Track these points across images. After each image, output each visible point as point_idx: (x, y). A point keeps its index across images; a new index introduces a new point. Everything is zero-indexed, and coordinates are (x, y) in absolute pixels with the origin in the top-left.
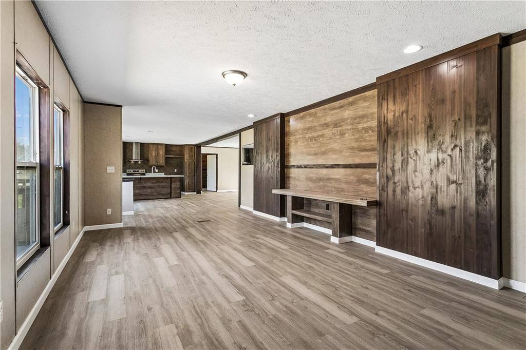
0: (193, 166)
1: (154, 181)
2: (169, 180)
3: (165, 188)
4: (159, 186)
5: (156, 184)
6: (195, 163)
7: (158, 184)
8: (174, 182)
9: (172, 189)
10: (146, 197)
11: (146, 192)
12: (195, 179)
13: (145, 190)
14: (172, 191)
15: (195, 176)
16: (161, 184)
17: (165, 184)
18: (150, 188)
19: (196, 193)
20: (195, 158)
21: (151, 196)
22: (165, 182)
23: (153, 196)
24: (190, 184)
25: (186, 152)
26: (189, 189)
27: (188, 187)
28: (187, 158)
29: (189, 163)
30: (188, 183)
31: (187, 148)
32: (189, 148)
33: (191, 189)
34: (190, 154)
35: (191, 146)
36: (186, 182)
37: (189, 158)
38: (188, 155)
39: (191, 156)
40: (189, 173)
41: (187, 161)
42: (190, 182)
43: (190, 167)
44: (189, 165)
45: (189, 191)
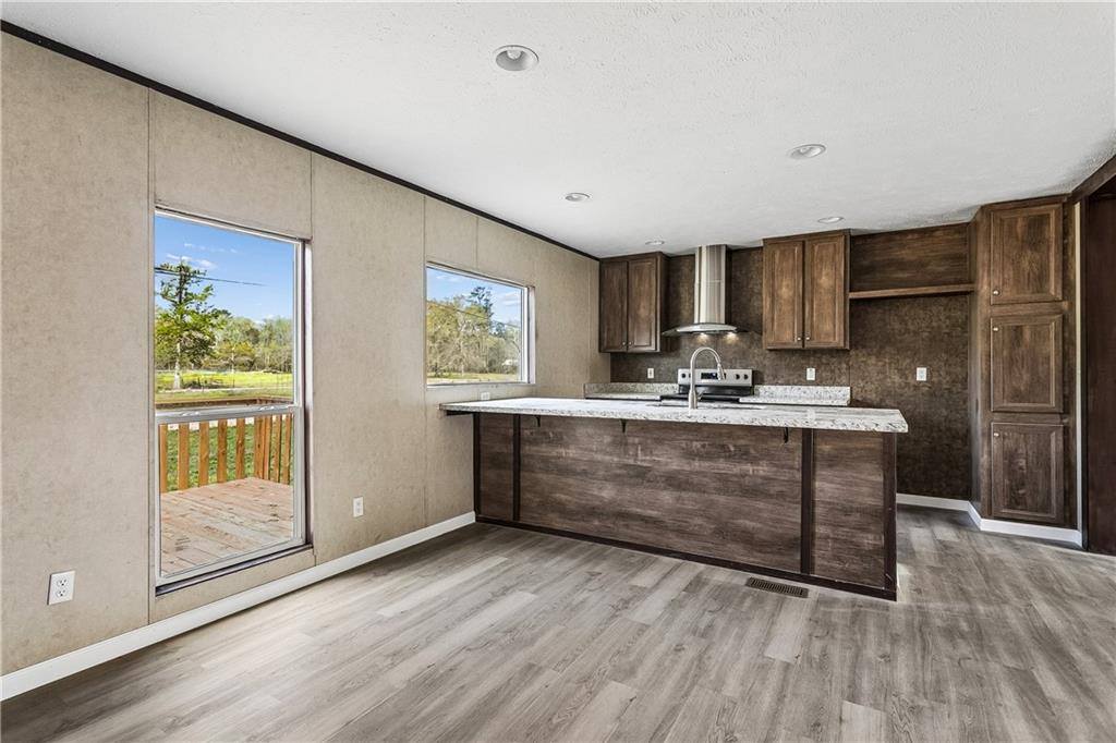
0: (1052, 348)
1: (697, 445)
2: (795, 444)
3: (768, 496)
4: (723, 478)
5: (705, 465)
6: (1066, 322)
7: (722, 466)
8: (832, 461)
9: (819, 510)
10: (649, 537)
11: (651, 505)
12: (1068, 433)
13: (644, 493)
14: (820, 530)
15: (1067, 408)
16: (736, 469)
17: (763, 469)
18: (674, 482)
19: (1076, 536)
20: (1067, 286)
21: (681, 532)
22: (768, 456)
23: (691, 535)
24: (1023, 463)
25: (986, 256)
26: (1018, 504)
27: (1007, 482)
28: (996, 292)
29: (1017, 327)
30: (1010, 457)
31: (1002, 225)
32: (1016, 222)
33: (1029, 501)
34: (1025, 264)
35: (1036, 211)
36: (990, 453)
37: (1018, 293)
38: (1010, 273)
39: (1029, 274)
40: (1017, 396)
41: (996, 310)
42: (1020, 451)
43: (1023, 348)
44: (1017, 337)
45: (1011, 511)
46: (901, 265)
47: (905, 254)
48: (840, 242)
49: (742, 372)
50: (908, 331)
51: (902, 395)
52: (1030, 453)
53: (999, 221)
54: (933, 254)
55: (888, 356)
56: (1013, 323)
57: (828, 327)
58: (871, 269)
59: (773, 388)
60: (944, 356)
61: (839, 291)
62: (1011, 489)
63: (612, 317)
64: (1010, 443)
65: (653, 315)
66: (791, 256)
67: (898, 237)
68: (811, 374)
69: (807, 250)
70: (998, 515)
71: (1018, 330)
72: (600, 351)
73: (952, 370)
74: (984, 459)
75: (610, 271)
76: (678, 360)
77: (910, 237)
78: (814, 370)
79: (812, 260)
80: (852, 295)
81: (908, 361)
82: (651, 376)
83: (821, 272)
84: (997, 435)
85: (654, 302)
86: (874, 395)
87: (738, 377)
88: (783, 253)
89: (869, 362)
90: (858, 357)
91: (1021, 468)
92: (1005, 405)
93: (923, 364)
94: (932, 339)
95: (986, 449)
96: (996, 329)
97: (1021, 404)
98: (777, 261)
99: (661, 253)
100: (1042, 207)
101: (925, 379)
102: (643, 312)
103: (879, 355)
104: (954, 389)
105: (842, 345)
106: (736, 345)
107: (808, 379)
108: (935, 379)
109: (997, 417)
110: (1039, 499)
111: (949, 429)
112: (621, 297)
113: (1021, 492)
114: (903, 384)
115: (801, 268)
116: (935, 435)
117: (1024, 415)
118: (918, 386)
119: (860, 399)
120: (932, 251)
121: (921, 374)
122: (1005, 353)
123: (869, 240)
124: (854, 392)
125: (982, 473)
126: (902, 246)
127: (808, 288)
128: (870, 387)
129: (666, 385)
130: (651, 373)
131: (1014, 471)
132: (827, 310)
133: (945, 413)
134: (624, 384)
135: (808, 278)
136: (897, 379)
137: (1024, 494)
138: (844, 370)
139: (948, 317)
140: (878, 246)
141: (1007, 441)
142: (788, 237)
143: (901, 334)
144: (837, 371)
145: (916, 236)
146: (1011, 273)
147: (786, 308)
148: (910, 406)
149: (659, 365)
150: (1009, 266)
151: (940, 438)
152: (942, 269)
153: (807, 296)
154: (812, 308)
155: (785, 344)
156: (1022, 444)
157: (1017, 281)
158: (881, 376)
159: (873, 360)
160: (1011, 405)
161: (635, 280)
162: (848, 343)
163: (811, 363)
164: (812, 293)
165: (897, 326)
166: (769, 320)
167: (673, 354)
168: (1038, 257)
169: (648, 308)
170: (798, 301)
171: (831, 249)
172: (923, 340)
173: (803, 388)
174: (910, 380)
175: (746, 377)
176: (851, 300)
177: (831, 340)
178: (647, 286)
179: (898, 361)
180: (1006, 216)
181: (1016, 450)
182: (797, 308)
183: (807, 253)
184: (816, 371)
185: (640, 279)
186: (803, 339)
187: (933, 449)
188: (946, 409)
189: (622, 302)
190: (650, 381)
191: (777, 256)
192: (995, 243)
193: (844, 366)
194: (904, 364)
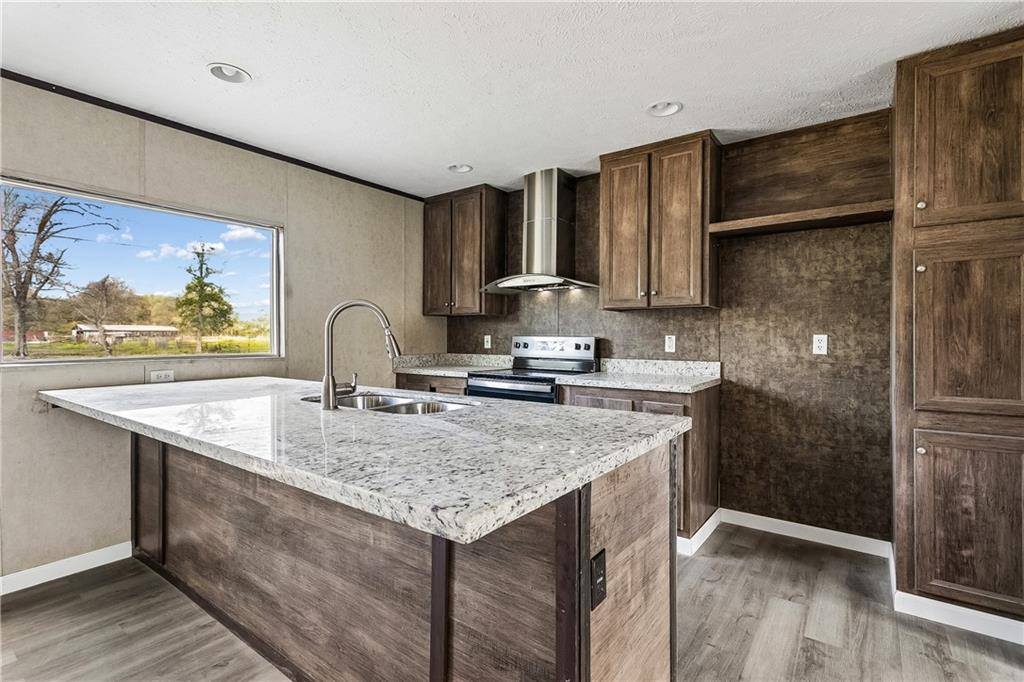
24: (969, 502)
25: (906, 144)
26: (960, 572)
27: (940, 533)
28: (921, 205)
29: (960, 263)
30: (946, 490)
31: (933, 88)
32: (959, 80)
33: (981, 571)
34: (975, 152)
35: (994, 55)
36: (911, 480)
37: (960, 206)
38: (946, 171)
39: (982, 170)
40: (959, 384)
41: (923, 237)
42: (964, 482)
43: (970, 300)
44: (958, 282)
45: (947, 585)
46: (791, 181)
47: (799, 165)
48: (696, 152)
49: (581, 341)
50: (799, 279)
51: (791, 375)
52: (984, 486)
53: (927, 82)
54: (839, 161)
55: (772, 317)
56: (952, 256)
57: (679, 275)
58: (750, 191)
59: (623, 362)
60: (854, 317)
61: (696, 222)
62: (949, 546)
63: (435, 271)
64: (946, 466)
65: (477, 266)
66: (634, 175)
67: (787, 141)
68: (670, 344)
69: (653, 164)
70: (927, 589)
71: (961, 269)
72: (424, 314)
73: (865, 338)
74: (901, 490)
75: (434, 213)
76: (517, 326)
77: (804, 139)
78: (674, 337)
79: (661, 179)
80: (713, 228)
81: (800, 324)
82: (488, 345)
83: (671, 198)
84: (922, 450)
85: (477, 250)
86: (753, 375)
87: (578, 347)
88: (623, 172)
89: (746, 326)
90: (730, 319)
91: (966, 511)
92: (937, 398)
93: (824, 329)
94: (836, 291)
95: (904, 472)
96: (921, 268)
97: (969, 400)
98: (616, 184)
99: (487, 186)
100: (1007, 47)
101: (824, 352)
102: (467, 264)
103: (760, 316)
104: (869, 368)
105: (698, 301)
106: (580, 304)
107: (667, 350)
108: (840, 353)
109: (924, 420)
110: (1000, 569)
111: (860, 429)
112: (445, 245)
113: (966, 553)
114: (793, 360)
115: (646, 193)
116: (840, 436)
117: (971, 419)
118: (815, 362)
119: (734, 380)
120: (837, 158)
121: (820, 344)
122: (938, 309)
123: (746, 150)
124: (726, 370)
125: (899, 512)
126: (793, 154)
127: (655, 221)
128: (747, 362)
129: (502, 357)
130: (488, 343)
131: (953, 515)
132: (679, 252)
133: (854, 403)
134: (460, 356)
135: (654, 207)
136: (784, 351)
137: (971, 557)
138: (712, 339)
139: (860, 257)
140: (759, 156)
141: (940, 461)
142: (631, 151)
143: (790, 285)
144: (703, 339)
145: (813, 136)
146: (950, 170)
147: (627, 250)
148: (803, 393)
149: (496, 331)
150: (944, 157)
151: (847, 442)
152: (850, 183)
153: (655, 232)
154: (660, 250)
155: (627, 300)
156: (968, 470)
157: (960, 184)
158: (763, 347)
159: (751, 323)
160: (948, 399)
161: (459, 221)
162: (707, 299)
163: (671, 327)
164: (660, 227)
165: (784, 272)
166: (607, 269)
167: (510, 317)
168: (999, 137)
169: (471, 259)
170: (643, 239)
171: (685, 163)
172: (822, 292)
173: (660, 363)
174: (803, 354)
175: (587, 347)
176: (711, 234)
177: (684, 293)
178: (470, 229)
179: (786, 324)
180: (940, 72)
181: (957, 479)
182: (642, 249)
183: (655, 170)
184: (677, 339)
185: (464, 222)
186: (648, 294)
187: (837, 458)
188: (857, 397)
189: (445, 252)
190: (486, 352)
191: (617, 178)
192: (920, 122)
193: (713, 332)
194: (796, 330)
